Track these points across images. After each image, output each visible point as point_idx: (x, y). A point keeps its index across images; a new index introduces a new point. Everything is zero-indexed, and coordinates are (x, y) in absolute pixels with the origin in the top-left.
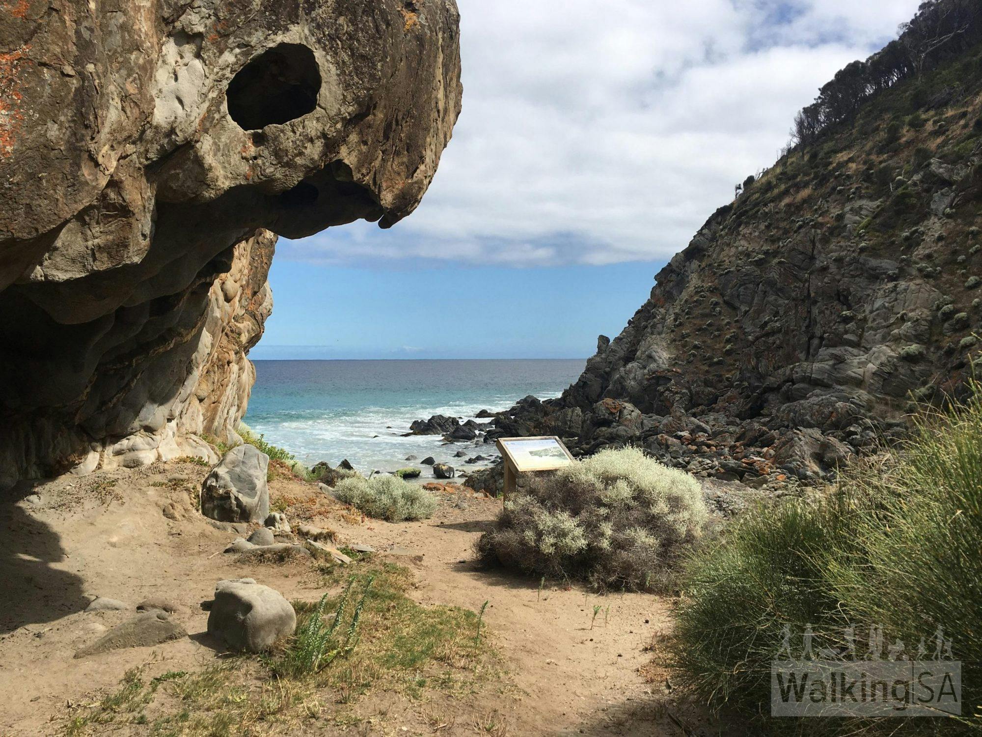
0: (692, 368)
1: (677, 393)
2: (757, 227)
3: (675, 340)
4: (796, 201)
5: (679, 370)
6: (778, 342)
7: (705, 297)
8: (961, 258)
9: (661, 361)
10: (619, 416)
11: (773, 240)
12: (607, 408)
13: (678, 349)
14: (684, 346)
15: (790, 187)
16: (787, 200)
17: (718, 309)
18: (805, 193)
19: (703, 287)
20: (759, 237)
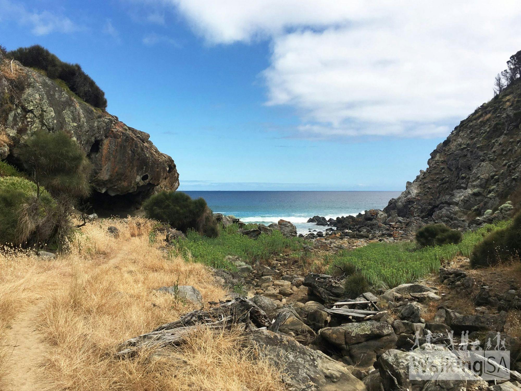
0: (425, 197)
1: (416, 208)
2: (466, 132)
3: (420, 185)
4: (484, 120)
5: (419, 198)
6: (446, 187)
7: (439, 165)
8: (504, 153)
9: (413, 194)
10: (376, 217)
11: (472, 139)
12: (371, 213)
13: (421, 189)
14: (424, 188)
15: (483, 113)
16: (481, 120)
17: (443, 171)
18: (488, 116)
19: (439, 160)
20: (467, 137)
